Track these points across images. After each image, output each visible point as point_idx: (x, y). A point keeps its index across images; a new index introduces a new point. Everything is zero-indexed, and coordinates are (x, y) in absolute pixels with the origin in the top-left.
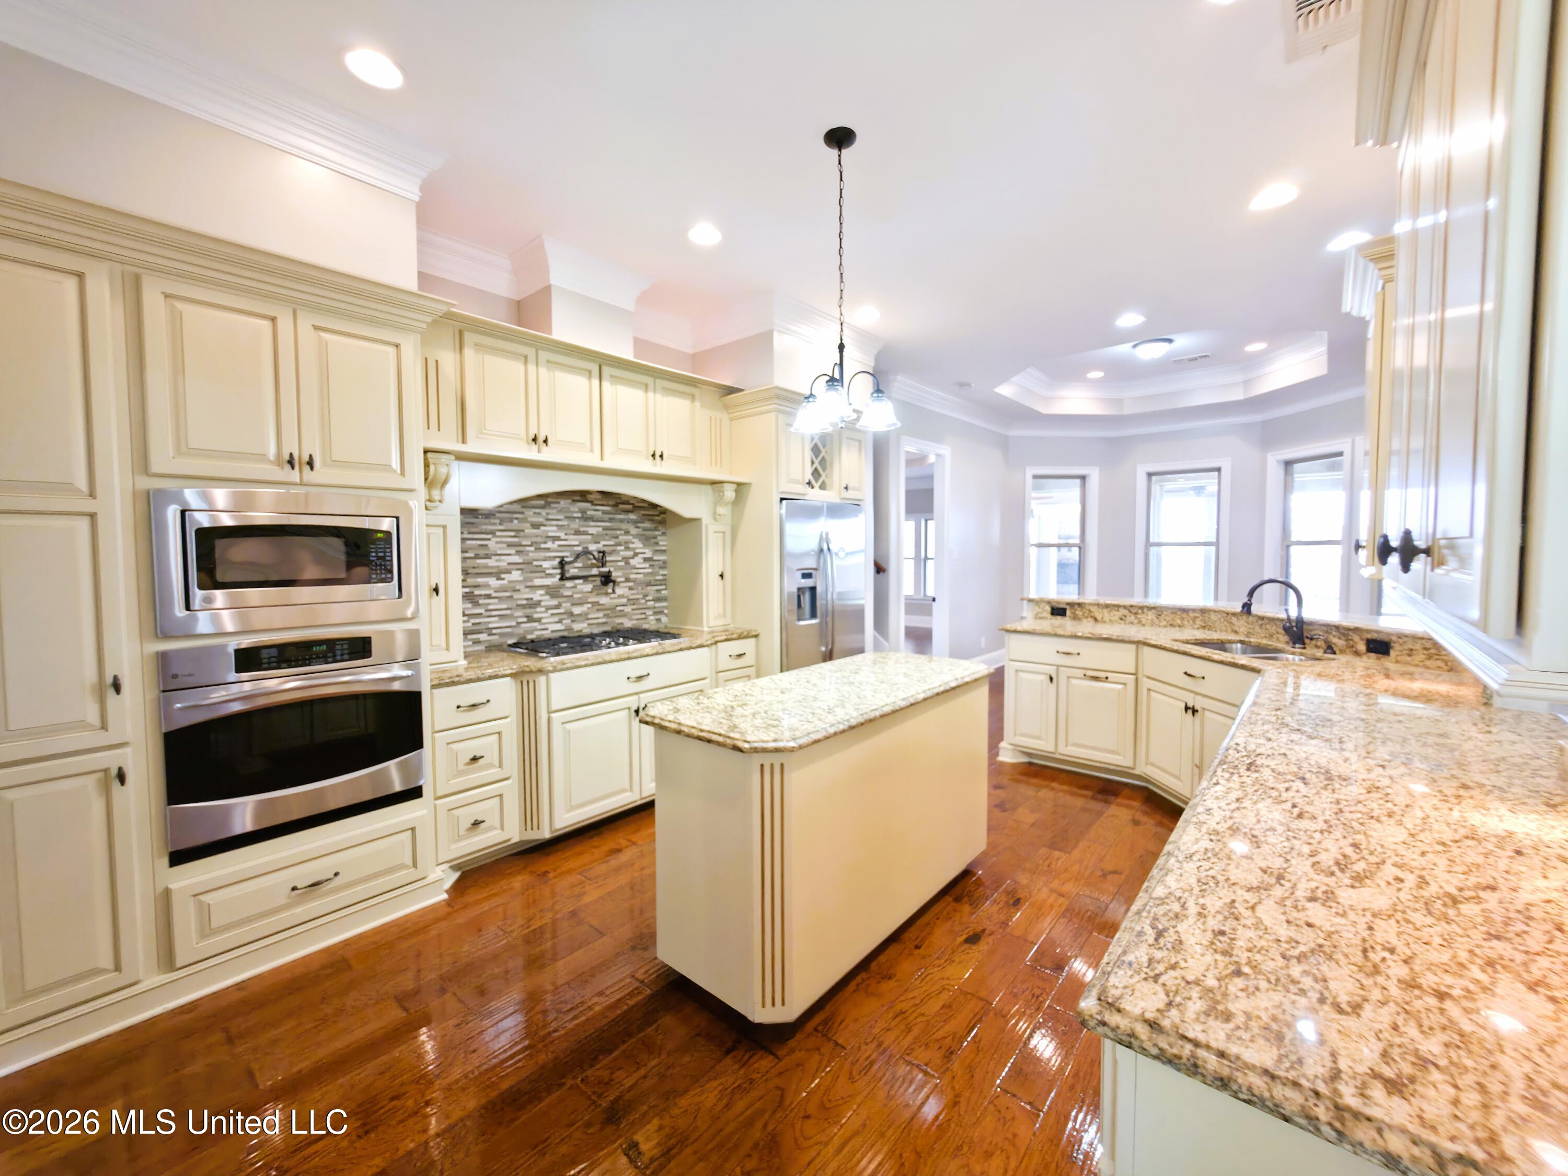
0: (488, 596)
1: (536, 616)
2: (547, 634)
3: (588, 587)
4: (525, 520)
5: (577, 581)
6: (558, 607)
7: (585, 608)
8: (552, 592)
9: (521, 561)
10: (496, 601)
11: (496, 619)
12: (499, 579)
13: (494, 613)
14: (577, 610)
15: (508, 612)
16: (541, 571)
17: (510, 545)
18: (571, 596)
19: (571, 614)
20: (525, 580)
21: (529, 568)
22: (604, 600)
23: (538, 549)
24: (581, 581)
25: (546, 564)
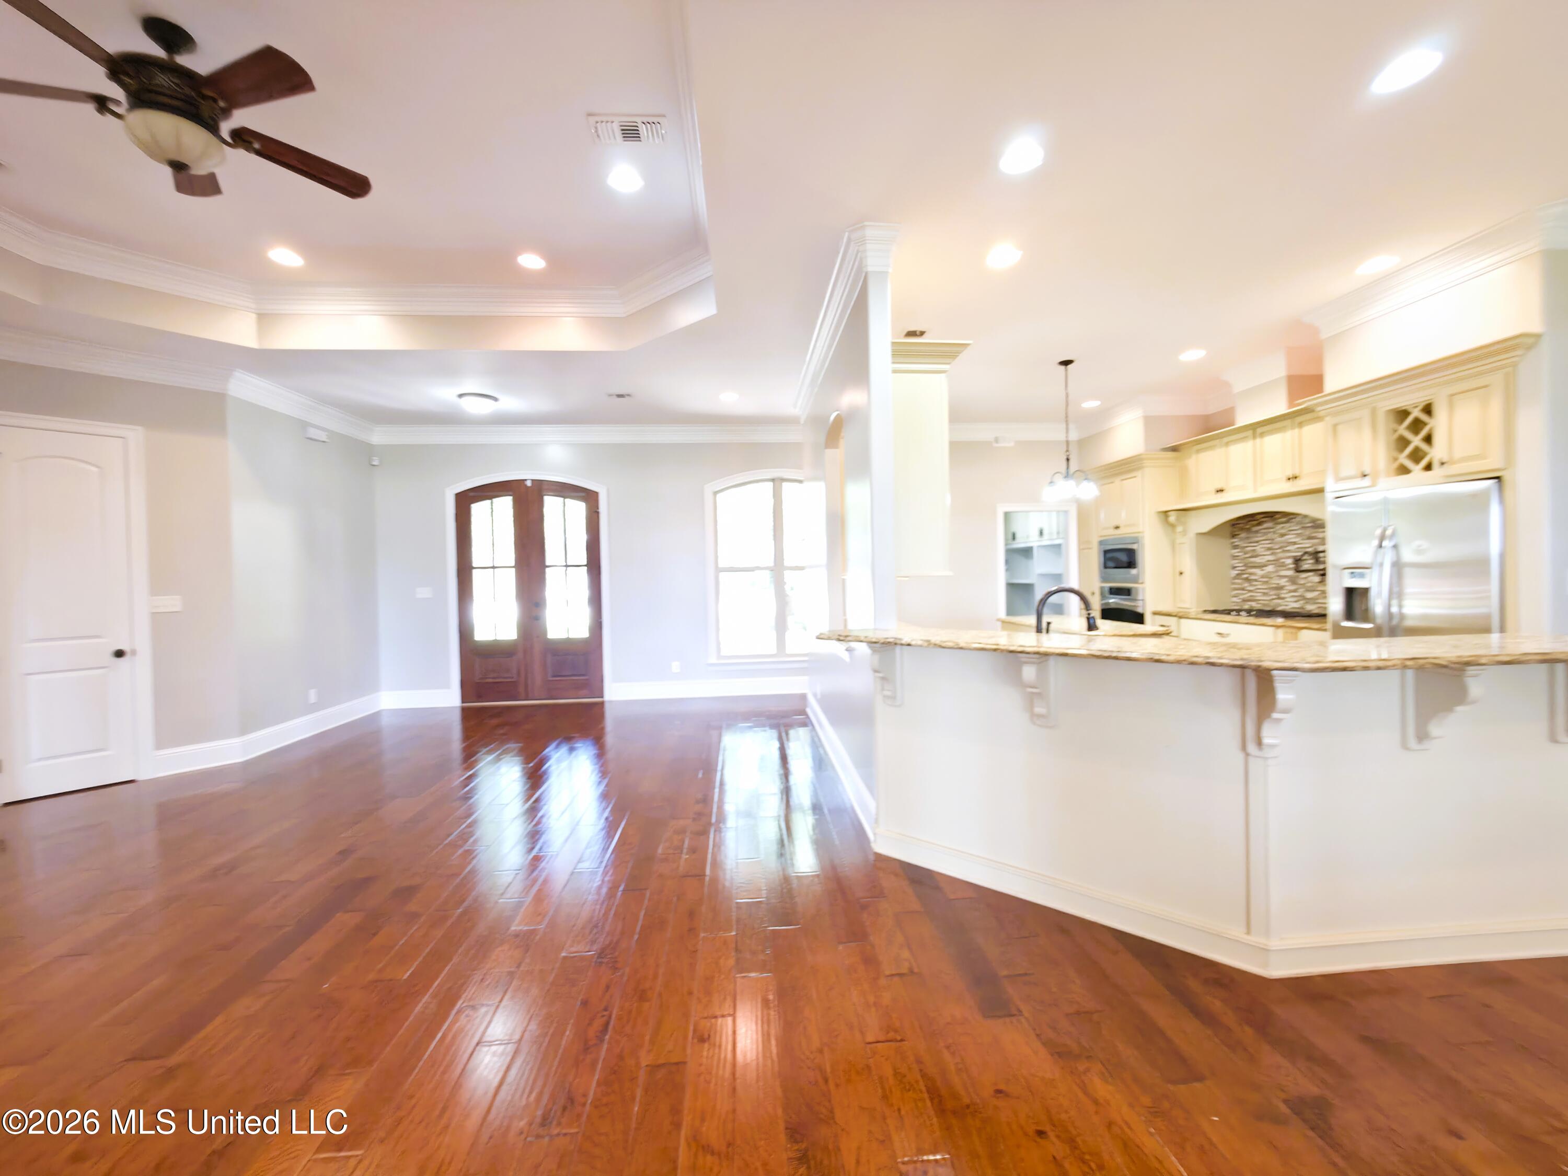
0: (1256, 580)
1: (1283, 596)
2: (1288, 609)
3: (1316, 579)
4: (1274, 532)
5: (1309, 574)
6: (1295, 591)
8: (1293, 581)
9: (1272, 559)
10: (1259, 583)
11: (1260, 594)
12: (1262, 570)
13: (1259, 591)
14: (1309, 595)
15: (1266, 591)
16: (1283, 565)
17: (1269, 549)
18: (1304, 584)
20: (1277, 571)
21: (1278, 563)
23: (1284, 551)
24: (1311, 574)
25: (1288, 561)
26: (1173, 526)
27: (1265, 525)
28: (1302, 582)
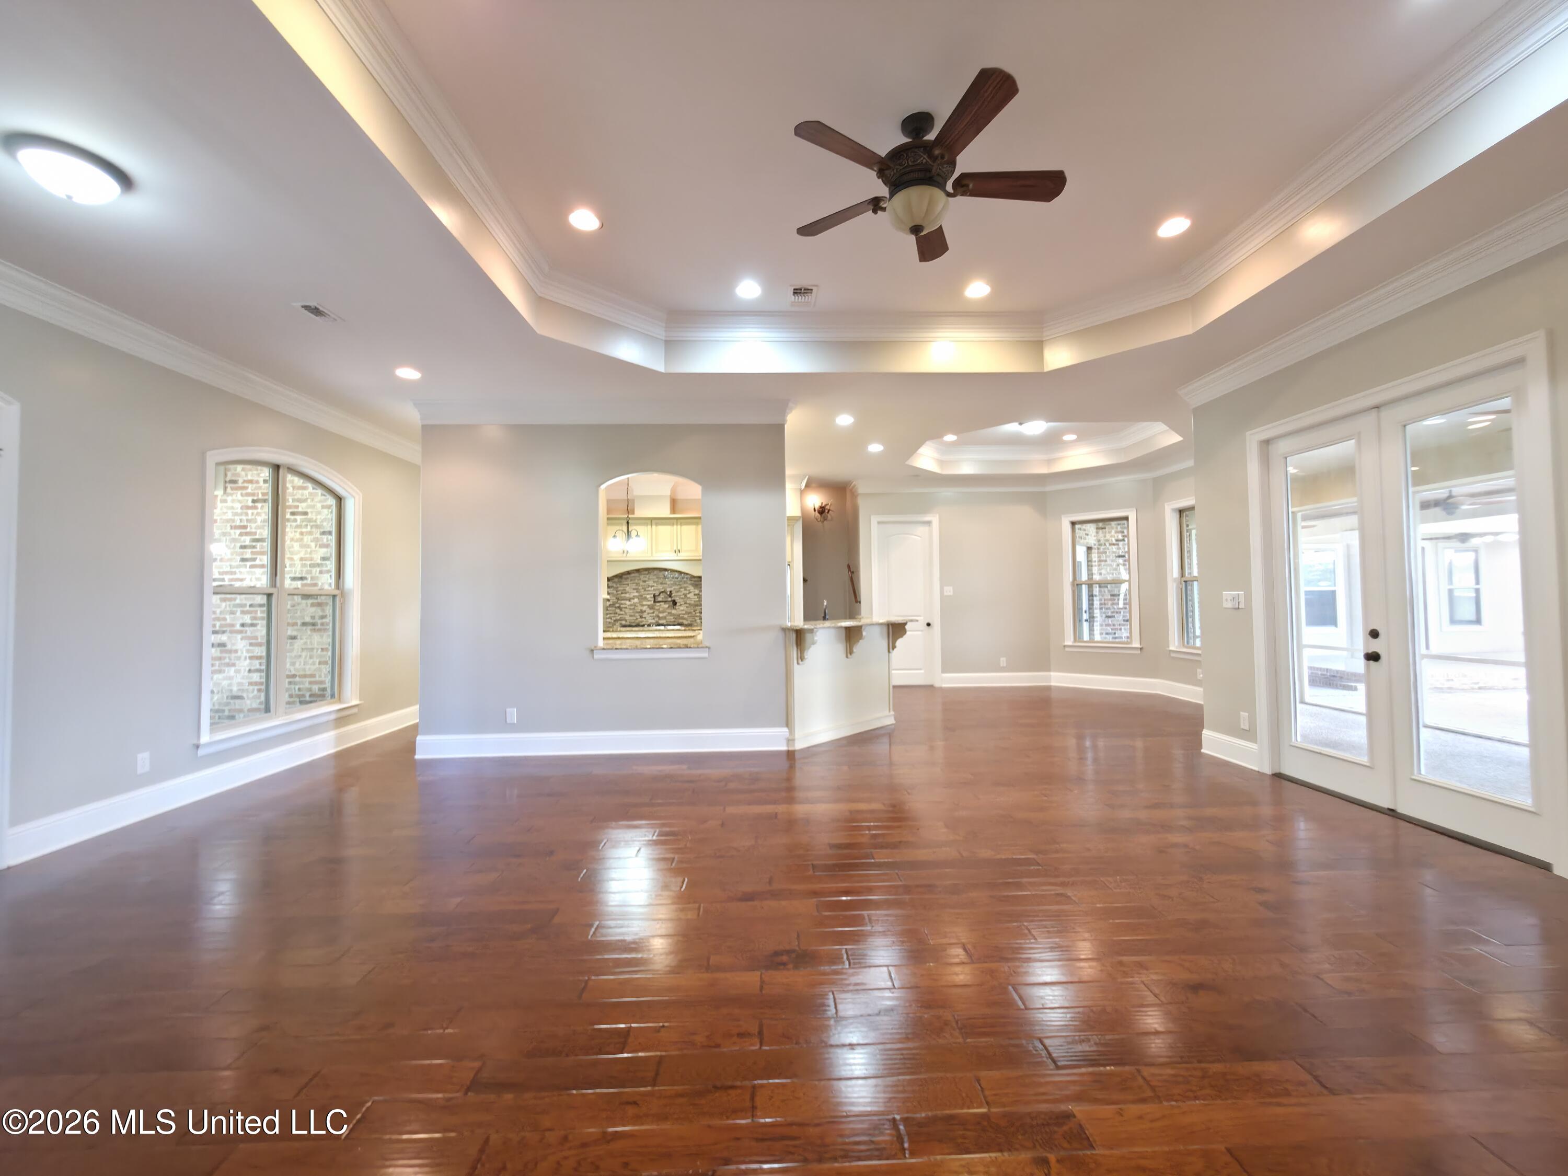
3: (667, 606)
5: (662, 603)
6: (653, 613)
7: (665, 614)
8: (651, 607)
9: (637, 595)
10: (628, 609)
13: (627, 614)
14: (661, 615)
16: (646, 598)
17: (634, 589)
18: (659, 609)
19: (658, 616)
20: (640, 602)
21: (641, 597)
22: (674, 612)
23: (645, 590)
24: (663, 603)
25: (648, 596)
28: (657, 608)
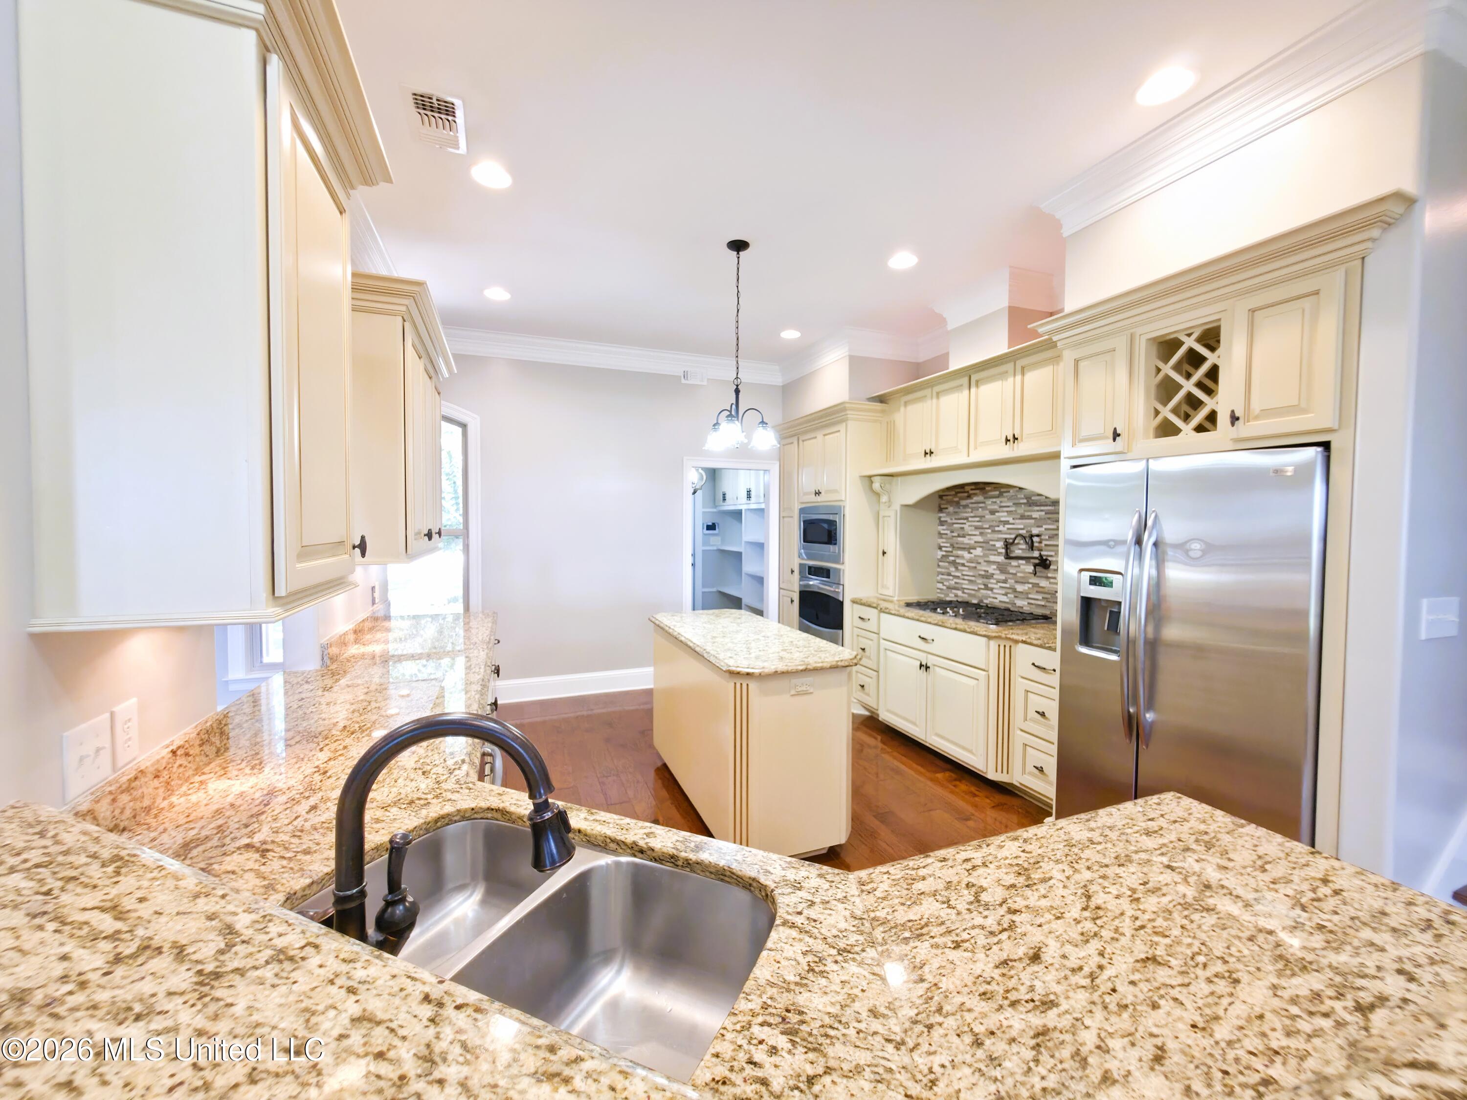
0: (963, 565)
1: (991, 586)
2: (996, 602)
4: (984, 508)
6: (1005, 581)
7: (1026, 587)
8: (1002, 569)
9: (981, 540)
10: (966, 569)
11: (966, 582)
12: (970, 553)
13: (966, 578)
14: (1019, 588)
15: (973, 578)
16: (993, 549)
17: (977, 528)
18: (1015, 574)
19: (1015, 591)
20: (985, 555)
21: (987, 546)
24: (1023, 562)
25: (998, 544)
26: (878, 495)
27: (975, 499)
